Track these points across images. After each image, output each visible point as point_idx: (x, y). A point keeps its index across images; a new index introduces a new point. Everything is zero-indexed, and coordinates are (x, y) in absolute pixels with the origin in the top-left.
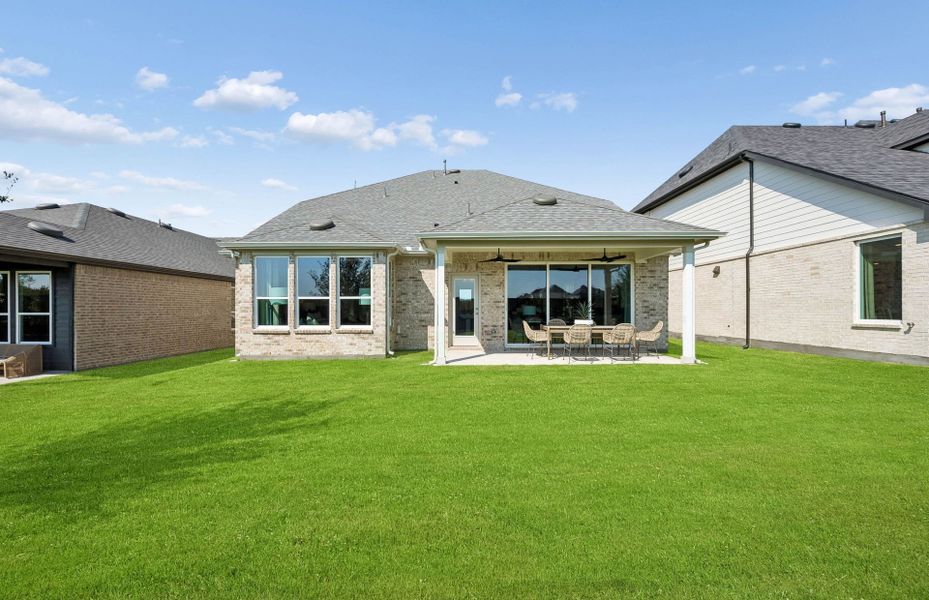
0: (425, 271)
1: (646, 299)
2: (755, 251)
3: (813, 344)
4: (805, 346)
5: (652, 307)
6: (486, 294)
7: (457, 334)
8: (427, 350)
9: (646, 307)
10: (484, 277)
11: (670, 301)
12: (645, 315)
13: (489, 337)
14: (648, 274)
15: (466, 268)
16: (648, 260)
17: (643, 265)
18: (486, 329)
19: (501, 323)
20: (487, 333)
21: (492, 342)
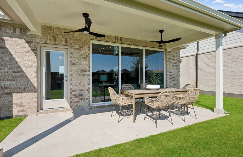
0: (10, 39)
1: (171, 71)
2: (199, 52)
3: (233, 93)
4: (228, 94)
5: (173, 76)
6: (74, 64)
7: (47, 98)
8: (11, 117)
9: (171, 76)
10: (72, 51)
11: (180, 73)
12: (171, 80)
13: (77, 100)
14: (172, 58)
15: (55, 40)
16: (172, 50)
17: (170, 52)
18: (74, 93)
19: (87, 88)
20: (75, 96)
21: (80, 104)
